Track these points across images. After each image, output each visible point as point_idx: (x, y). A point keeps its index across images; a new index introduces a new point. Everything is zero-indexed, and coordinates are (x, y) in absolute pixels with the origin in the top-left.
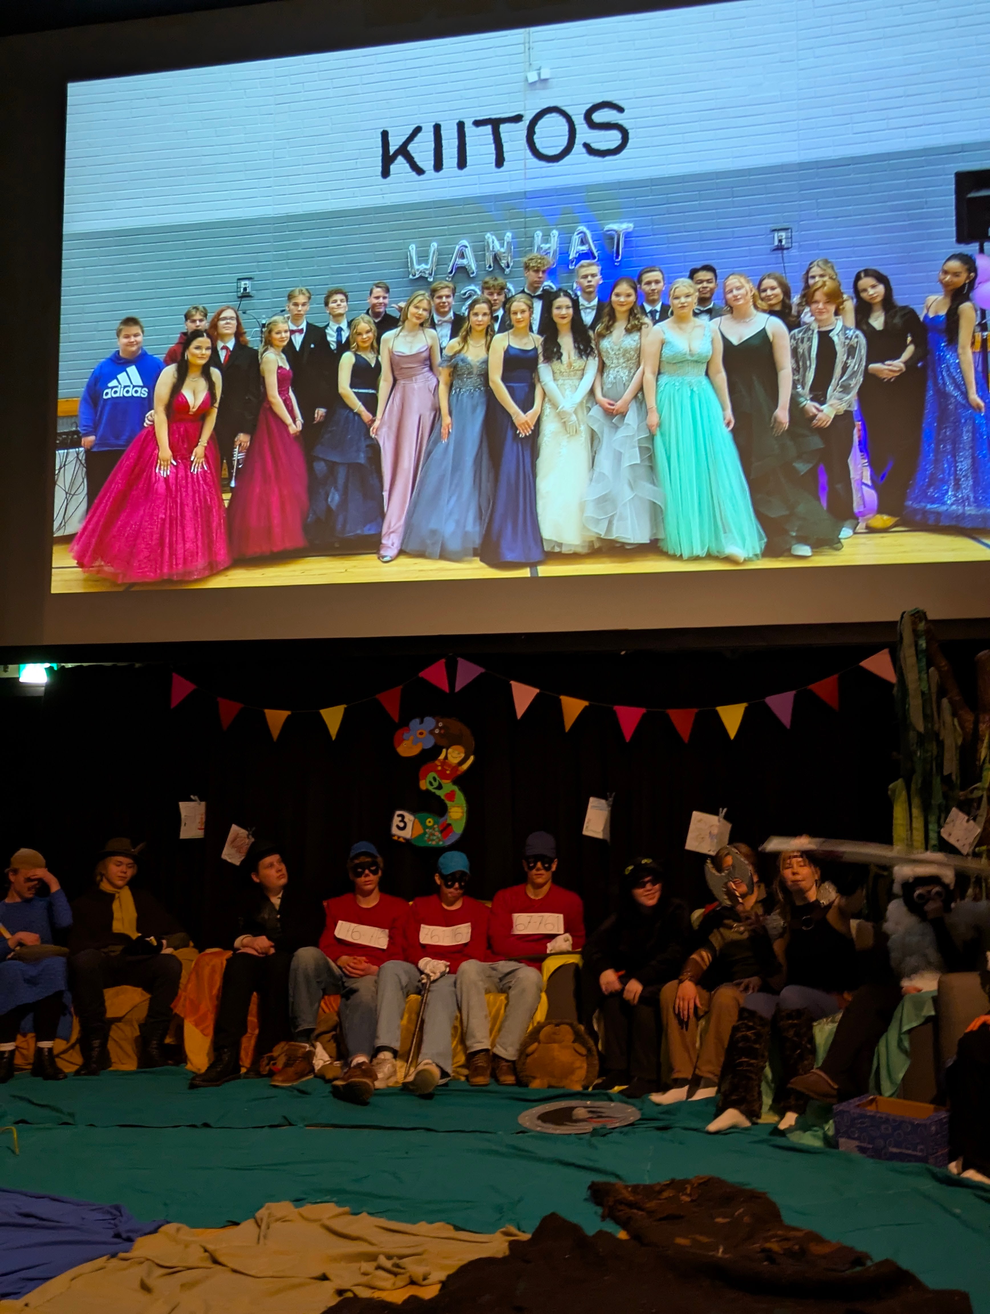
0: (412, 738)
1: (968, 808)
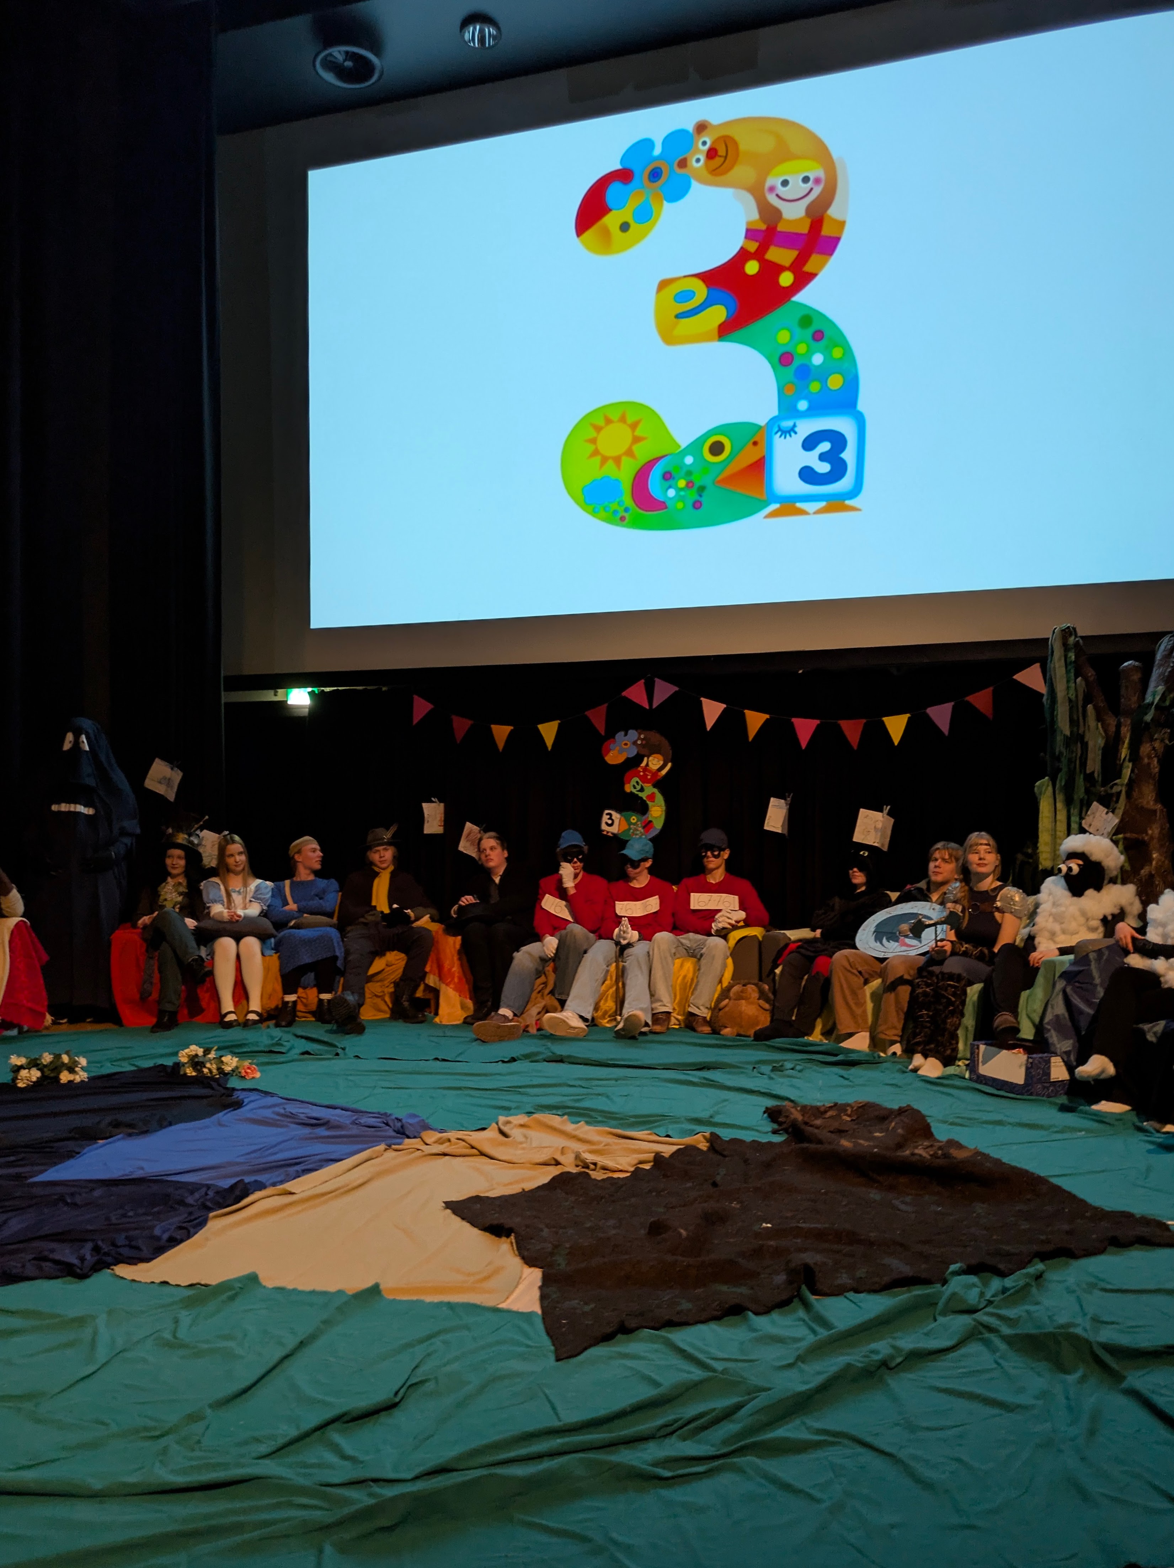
0: (618, 748)
1: (1108, 802)
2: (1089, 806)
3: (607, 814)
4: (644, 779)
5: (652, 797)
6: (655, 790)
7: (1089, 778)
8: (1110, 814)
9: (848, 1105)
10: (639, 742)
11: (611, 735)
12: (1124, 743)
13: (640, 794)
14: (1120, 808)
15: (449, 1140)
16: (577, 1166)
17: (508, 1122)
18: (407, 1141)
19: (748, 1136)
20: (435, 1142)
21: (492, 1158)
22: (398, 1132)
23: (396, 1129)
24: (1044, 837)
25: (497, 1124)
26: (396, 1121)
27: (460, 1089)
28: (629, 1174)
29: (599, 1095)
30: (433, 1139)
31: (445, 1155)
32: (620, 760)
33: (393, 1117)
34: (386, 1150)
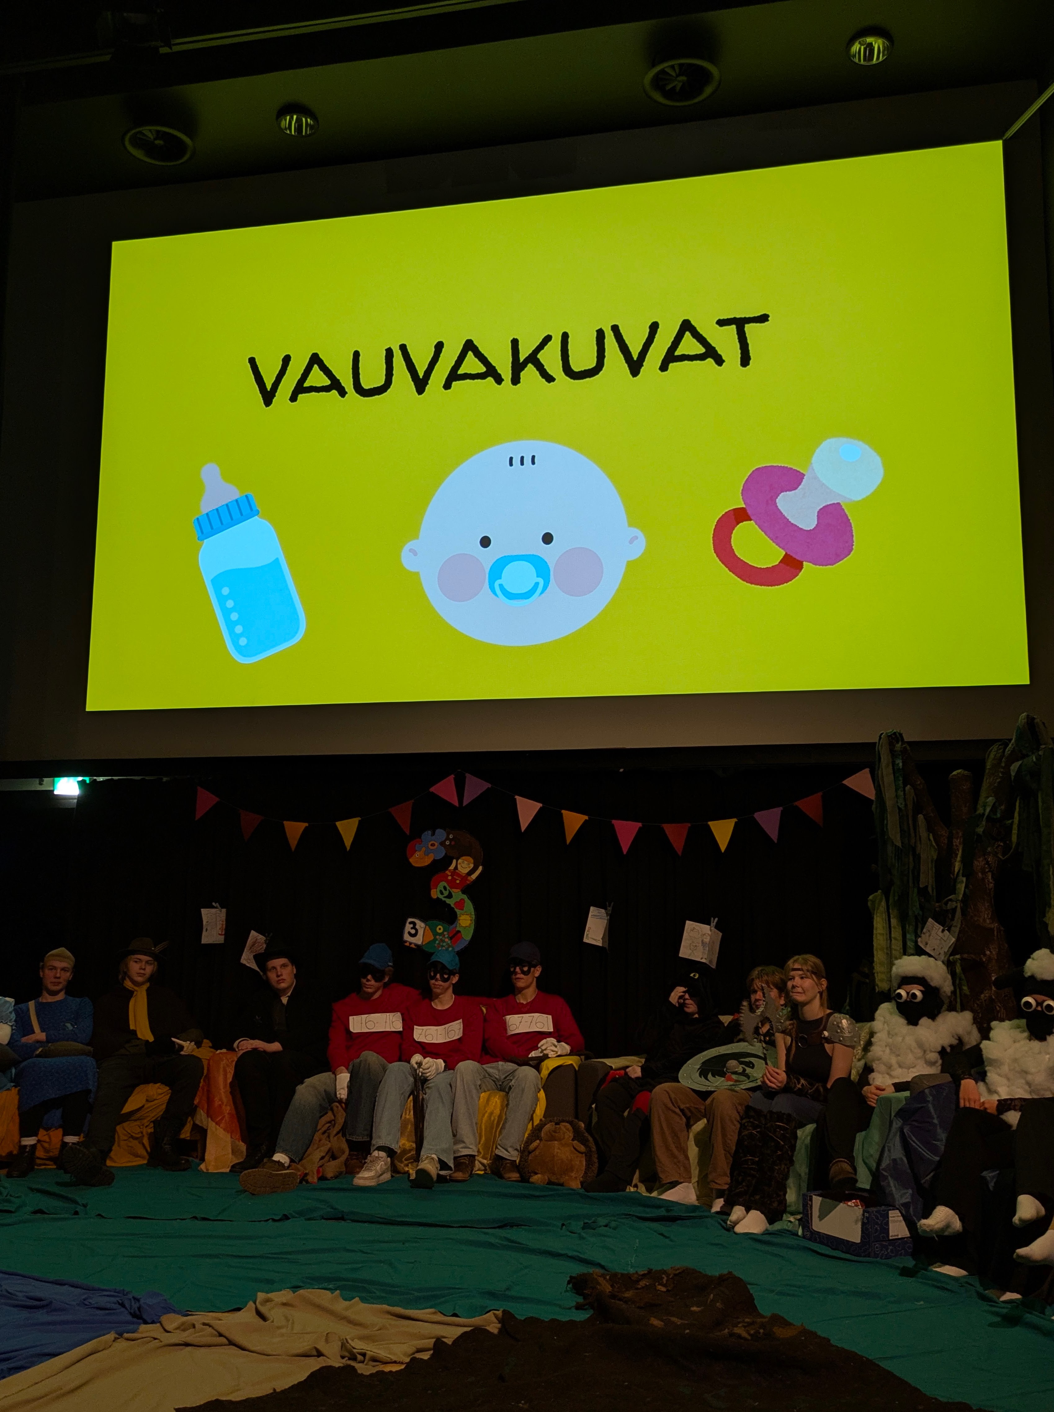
0: (424, 849)
1: (944, 919)
2: (924, 923)
3: (410, 923)
4: (452, 884)
5: (460, 904)
6: (465, 897)
7: (923, 892)
8: (946, 932)
9: (664, 1272)
10: (448, 842)
11: (416, 834)
12: (957, 855)
13: (448, 901)
14: (956, 926)
15: (194, 1326)
16: (343, 1357)
17: (268, 1300)
18: (143, 1327)
19: (545, 1314)
20: (176, 1329)
21: (243, 1349)
22: (134, 1315)
23: (132, 1311)
24: (879, 956)
25: (255, 1303)
26: (132, 1299)
27: (217, 1256)
28: (403, 1367)
29: (381, 1262)
30: (175, 1325)
31: (187, 1345)
32: (427, 861)
33: (130, 1296)
34: (115, 1339)
